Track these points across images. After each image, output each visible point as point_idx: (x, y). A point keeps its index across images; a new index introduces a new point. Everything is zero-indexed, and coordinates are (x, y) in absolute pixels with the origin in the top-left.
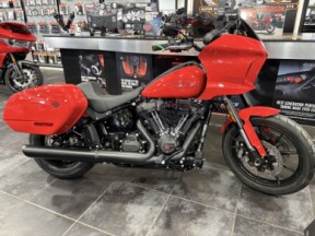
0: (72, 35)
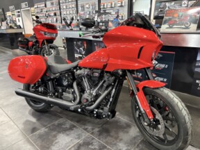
0: (71, 30)
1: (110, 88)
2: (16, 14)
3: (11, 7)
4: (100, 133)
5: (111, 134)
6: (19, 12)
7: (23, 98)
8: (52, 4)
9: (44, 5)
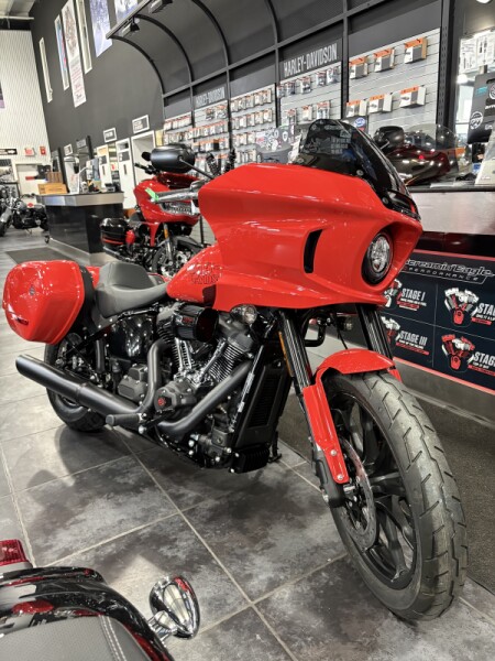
1: (243, 369)
2: (120, 151)
3: (109, 133)
4: (215, 516)
5: (247, 524)
6: (126, 146)
7: (43, 389)
8: (210, 115)
9: (188, 121)
